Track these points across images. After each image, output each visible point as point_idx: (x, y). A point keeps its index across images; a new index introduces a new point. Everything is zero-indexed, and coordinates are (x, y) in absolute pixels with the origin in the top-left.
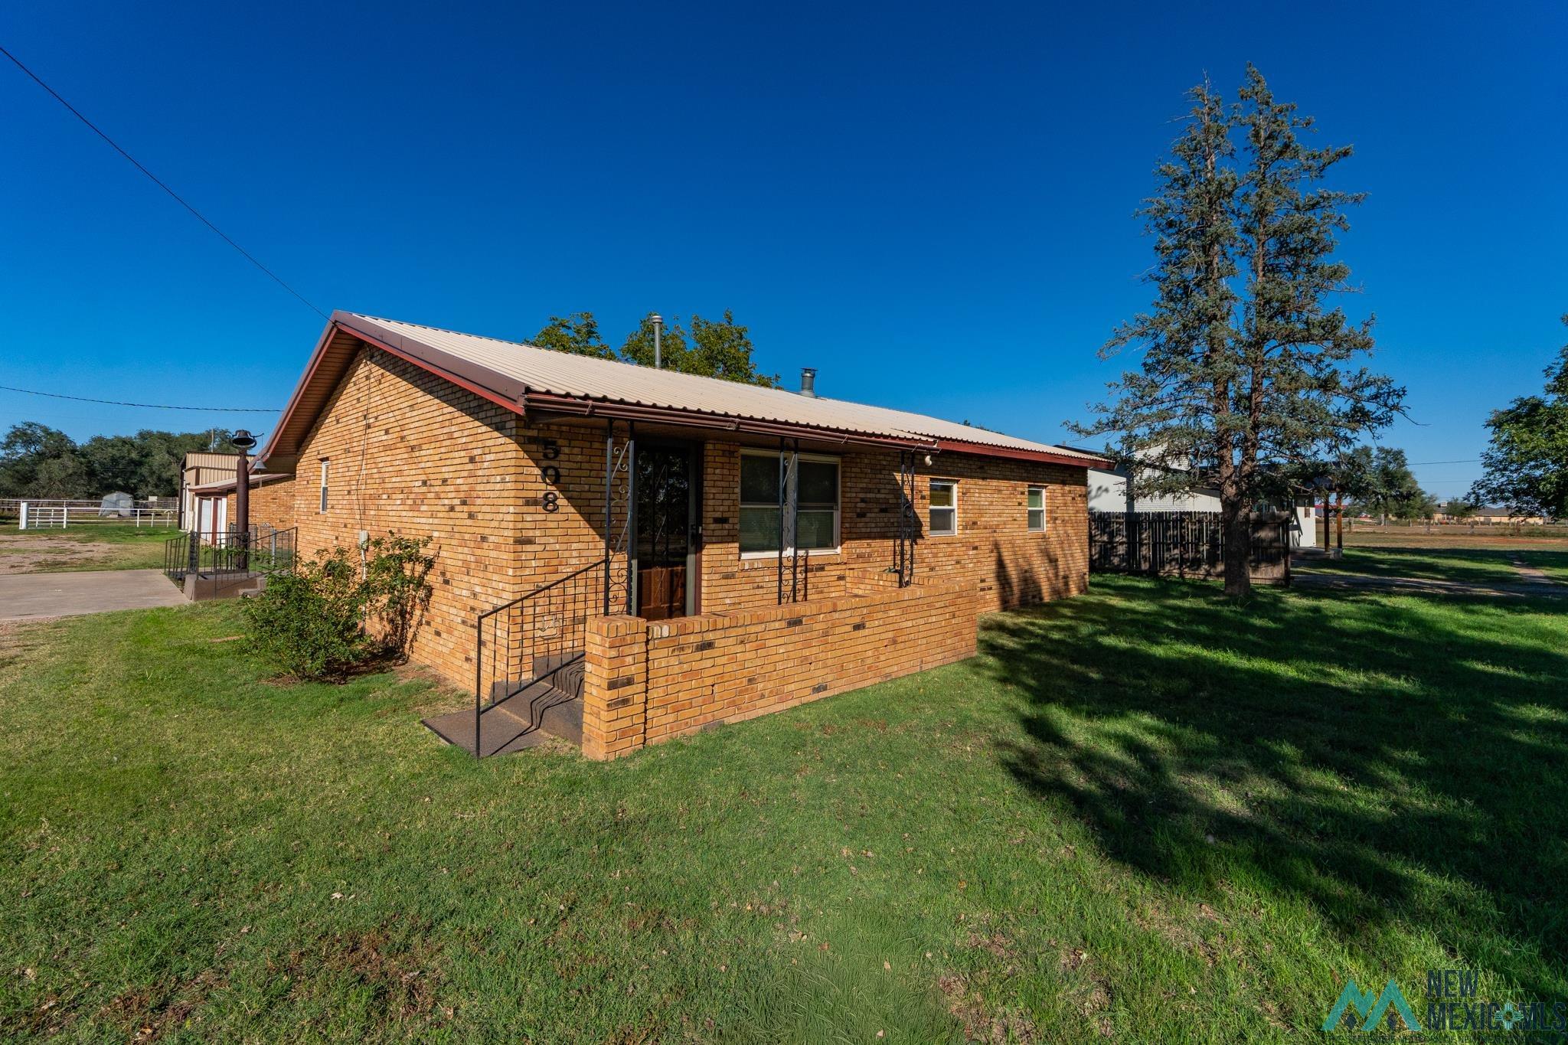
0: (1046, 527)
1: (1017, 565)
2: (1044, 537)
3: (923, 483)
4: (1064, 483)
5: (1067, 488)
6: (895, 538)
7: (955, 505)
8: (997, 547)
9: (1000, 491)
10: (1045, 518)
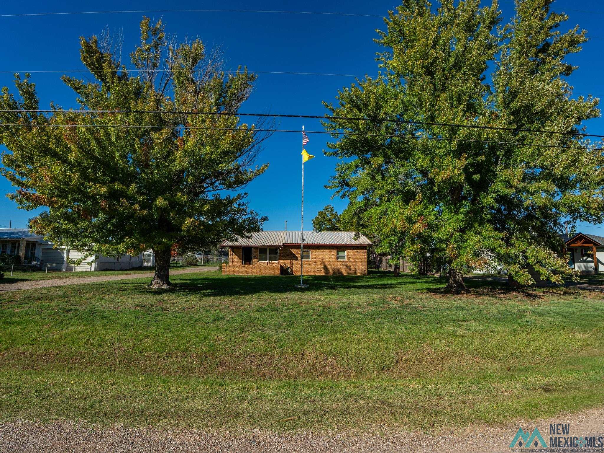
0: (346, 259)
1: (331, 266)
2: (344, 261)
3: (299, 251)
4: (354, 249)
5: (356, 251)
6: (290, 260)
7: (310, 255)
8: (324, 263)
9: (325, 252)
10: (346, 257)
